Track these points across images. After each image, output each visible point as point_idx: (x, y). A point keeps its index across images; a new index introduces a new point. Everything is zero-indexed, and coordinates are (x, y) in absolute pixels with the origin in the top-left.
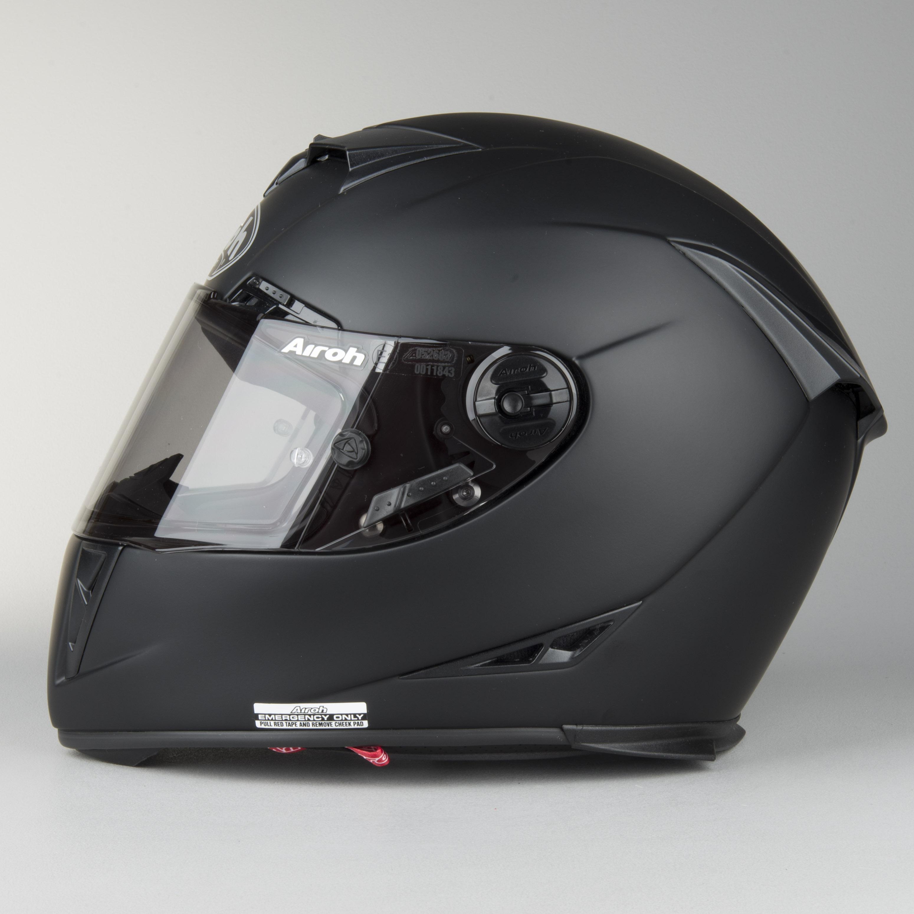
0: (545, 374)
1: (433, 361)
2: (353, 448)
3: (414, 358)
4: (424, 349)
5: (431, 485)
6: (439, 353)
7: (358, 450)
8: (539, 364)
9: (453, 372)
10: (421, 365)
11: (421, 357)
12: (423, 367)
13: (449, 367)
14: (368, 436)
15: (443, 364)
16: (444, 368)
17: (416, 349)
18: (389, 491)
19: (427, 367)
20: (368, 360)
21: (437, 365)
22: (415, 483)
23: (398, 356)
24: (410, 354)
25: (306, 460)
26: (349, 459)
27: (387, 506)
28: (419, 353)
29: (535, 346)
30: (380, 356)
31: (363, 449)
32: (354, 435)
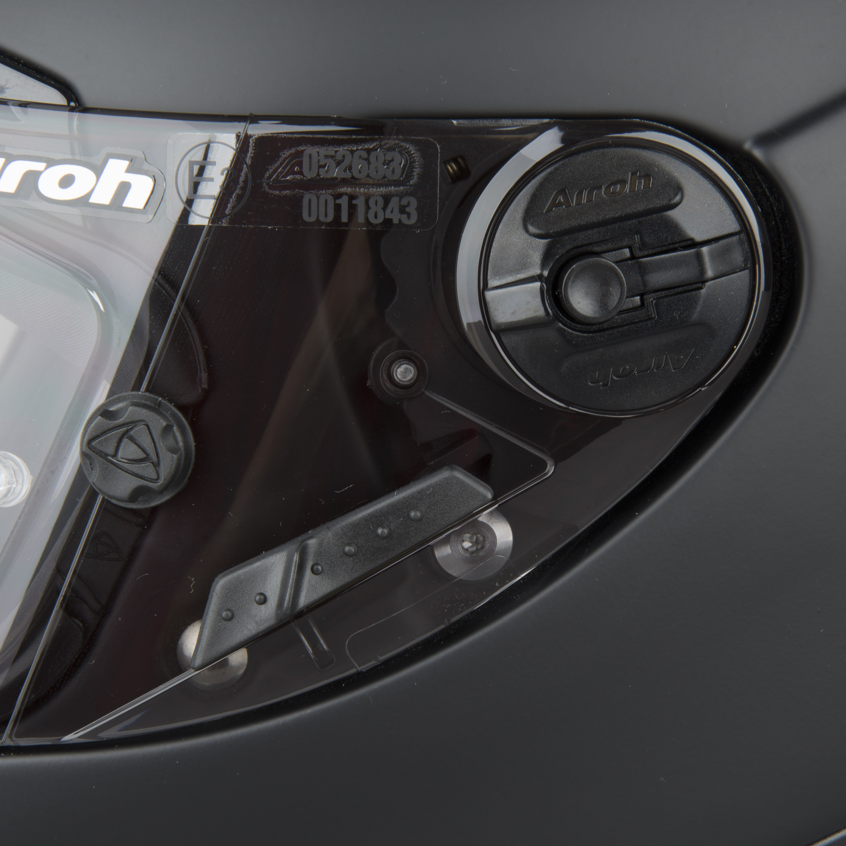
0: (678, 198)
1: (352, 181)
2: (144, 450)
3: (298, 177)
4: (324, 151)
5: (377, 535)
6: (367, 160)
7: (160, 455)
8: (658, 168)
9: (412, 209)
10: (318, 198)
11: (318, 175)
12: (326, 201)
13: (401, 196)
14: (182, 408)
15: (383, 190)
16: (387, 199)
17: (303, 151)
18: (258, 560)
19: (338, 201)
20: (165, 190)
21: (365, 194)
22: (330, 534)
23: (250, 176)
24: (284, 168)
25: (11, 488)
26: (136, 483)
27: (256, 604)
28: (310, 162)
29: (641, 118)
30: (197, 179)
31: (173, 451)
32: (144, 413)
